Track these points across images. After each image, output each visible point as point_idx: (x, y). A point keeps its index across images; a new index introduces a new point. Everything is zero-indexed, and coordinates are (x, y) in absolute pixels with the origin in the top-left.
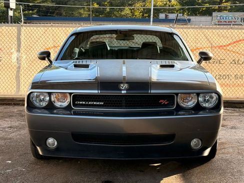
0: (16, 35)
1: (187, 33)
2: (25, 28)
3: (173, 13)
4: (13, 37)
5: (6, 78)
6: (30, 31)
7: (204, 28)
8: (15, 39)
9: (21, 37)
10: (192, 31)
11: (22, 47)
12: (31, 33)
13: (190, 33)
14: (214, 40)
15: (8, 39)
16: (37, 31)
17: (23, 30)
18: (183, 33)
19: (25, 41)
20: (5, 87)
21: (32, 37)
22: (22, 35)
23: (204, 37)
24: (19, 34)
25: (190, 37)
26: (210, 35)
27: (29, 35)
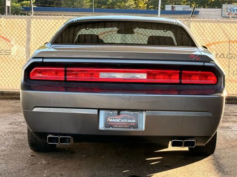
0: (25, 27)
1: (203, 27)
2: (35, 20)
3: (180, 5)
4: (23, 29)
5: (15, 72)
6: (40, 23)
7: (222, 22)
8: (25, 31)
9: (31, 29)
10: (209, 24)
11: (32, 40)
12: (42, 25)
13: (207, 27)
14: (232, 34)
15: (17, 31)
16: (47, 23)
17: (33, 22)
18: (200, 26)
19: (35, 33)
20: (14, 81)
21: (42, 29)
22: (32, 27)
23: (221, 32)
24: (29, 26)
25: (207, 31)
26: (228, 29)
27: (40, 27)
